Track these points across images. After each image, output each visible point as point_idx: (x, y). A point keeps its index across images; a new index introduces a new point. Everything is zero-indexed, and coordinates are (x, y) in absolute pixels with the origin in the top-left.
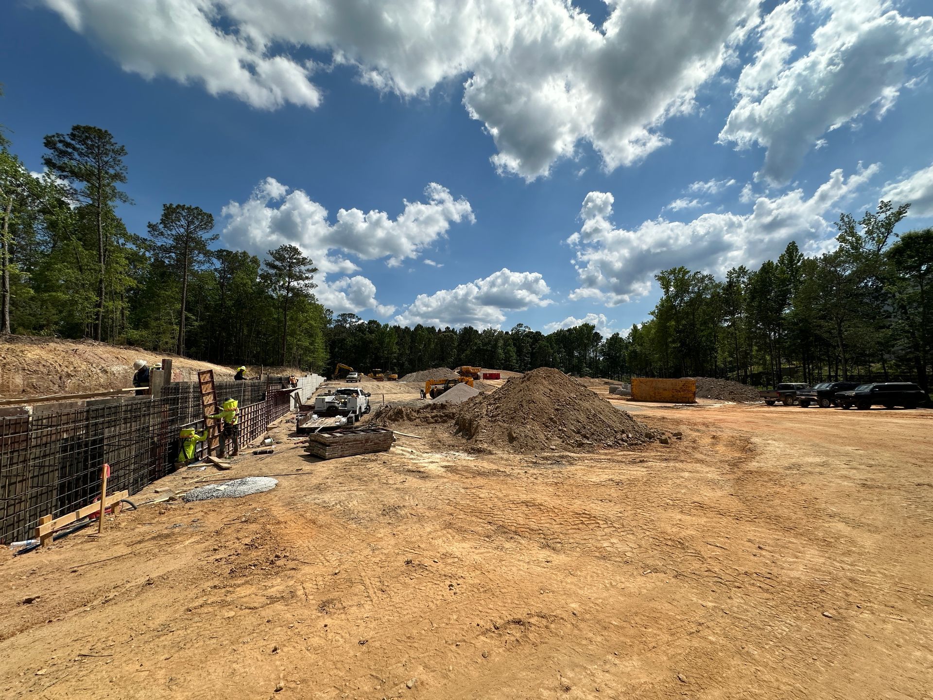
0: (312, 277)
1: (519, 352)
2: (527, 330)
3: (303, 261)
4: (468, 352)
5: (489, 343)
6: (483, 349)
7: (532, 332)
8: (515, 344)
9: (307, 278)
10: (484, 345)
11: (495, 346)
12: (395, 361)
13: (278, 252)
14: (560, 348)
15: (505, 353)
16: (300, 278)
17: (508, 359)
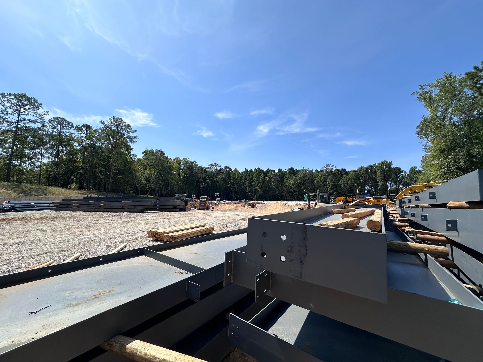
2: (334, 168)
3: (129, 126)
5: (302, 178)
7: (338, 170)
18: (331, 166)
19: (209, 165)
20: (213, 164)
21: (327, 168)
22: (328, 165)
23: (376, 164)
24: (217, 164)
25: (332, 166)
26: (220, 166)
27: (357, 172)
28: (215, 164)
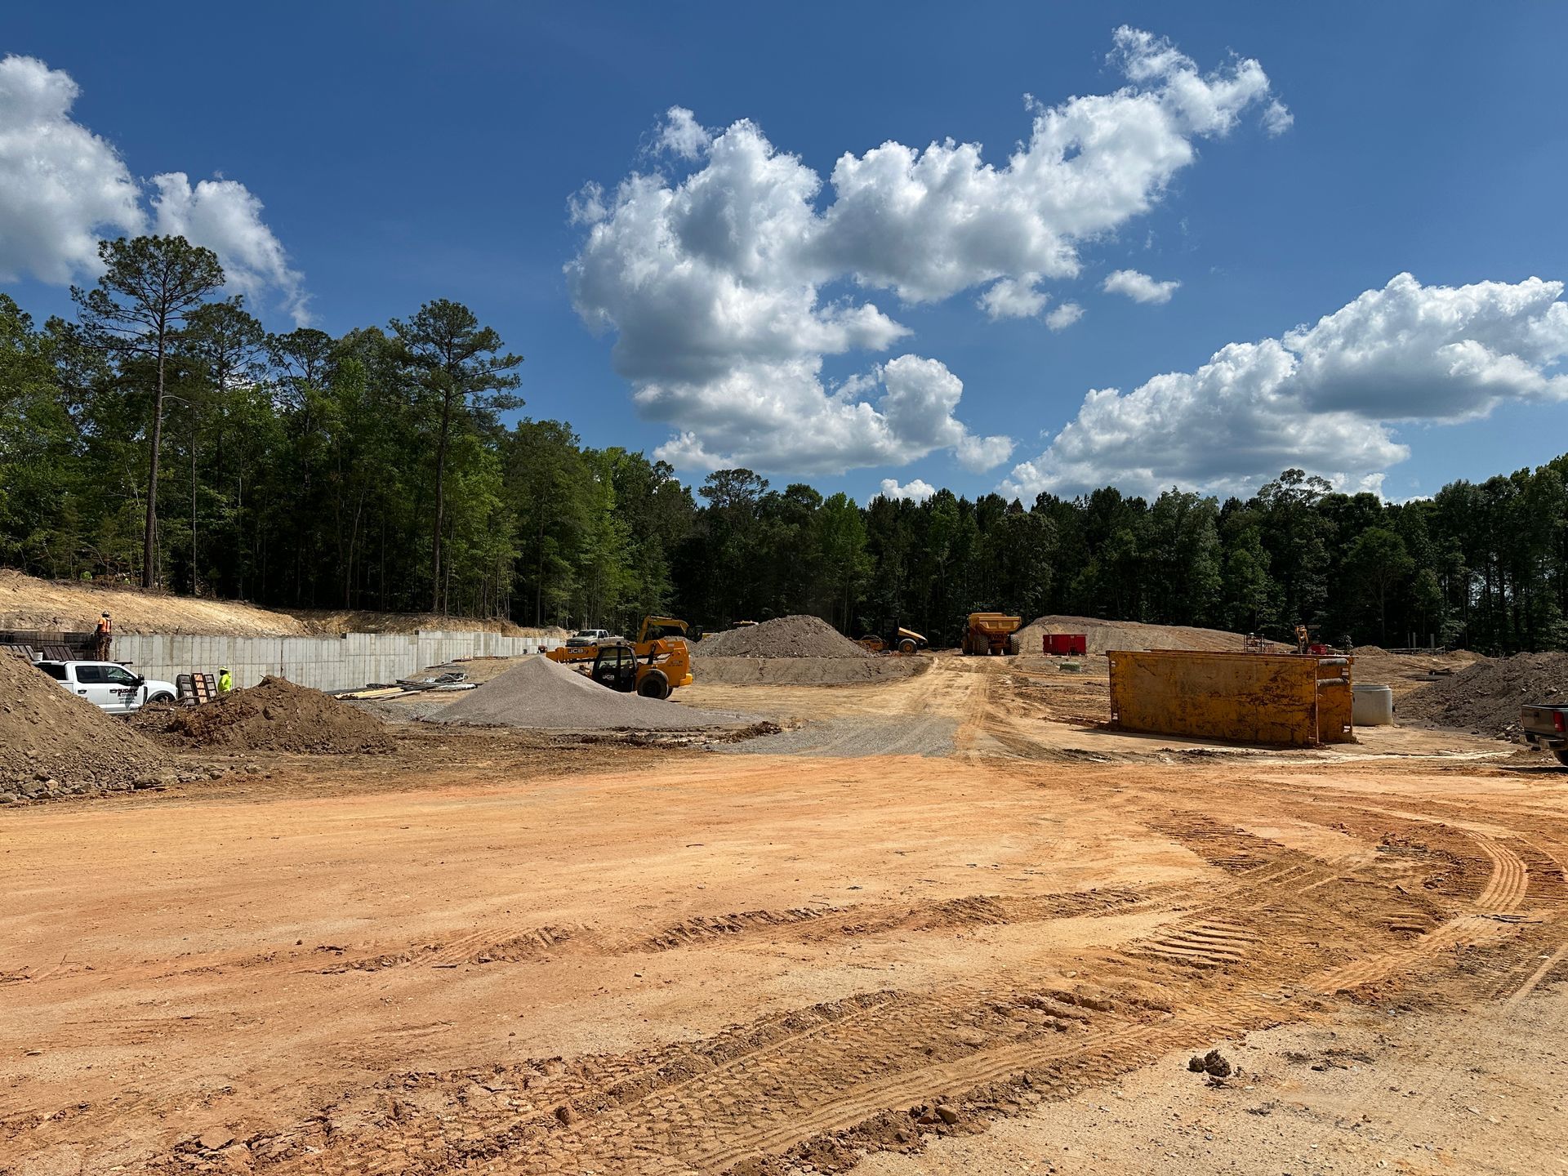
0: (516, 377)
1: (1283, 567)
2: (1318, 489)
3: (486, 340)
4: (1092, 570)
5: (1167, 537)
6: (1139, 561)
7: (1343, 499)
8: (1267, 542)
9: (503, 383)
10: (1142, 548)
11: (1190, 549)
12: (863, 598)
13: (421, 323)
14: (1450, 549)
15: (1225, 572)
16: (484, 382)
17: (1233, 591)
18: (1305, 478)
19: (713, 477)
20: (728, 472)
21: (1285, 486)
22: (1291, 473)
23: (1526, 471)
24: (751, 473)
25: (1310, 481)
26: (765, 484)
27: (1432, 510)
28: (742, 474)
